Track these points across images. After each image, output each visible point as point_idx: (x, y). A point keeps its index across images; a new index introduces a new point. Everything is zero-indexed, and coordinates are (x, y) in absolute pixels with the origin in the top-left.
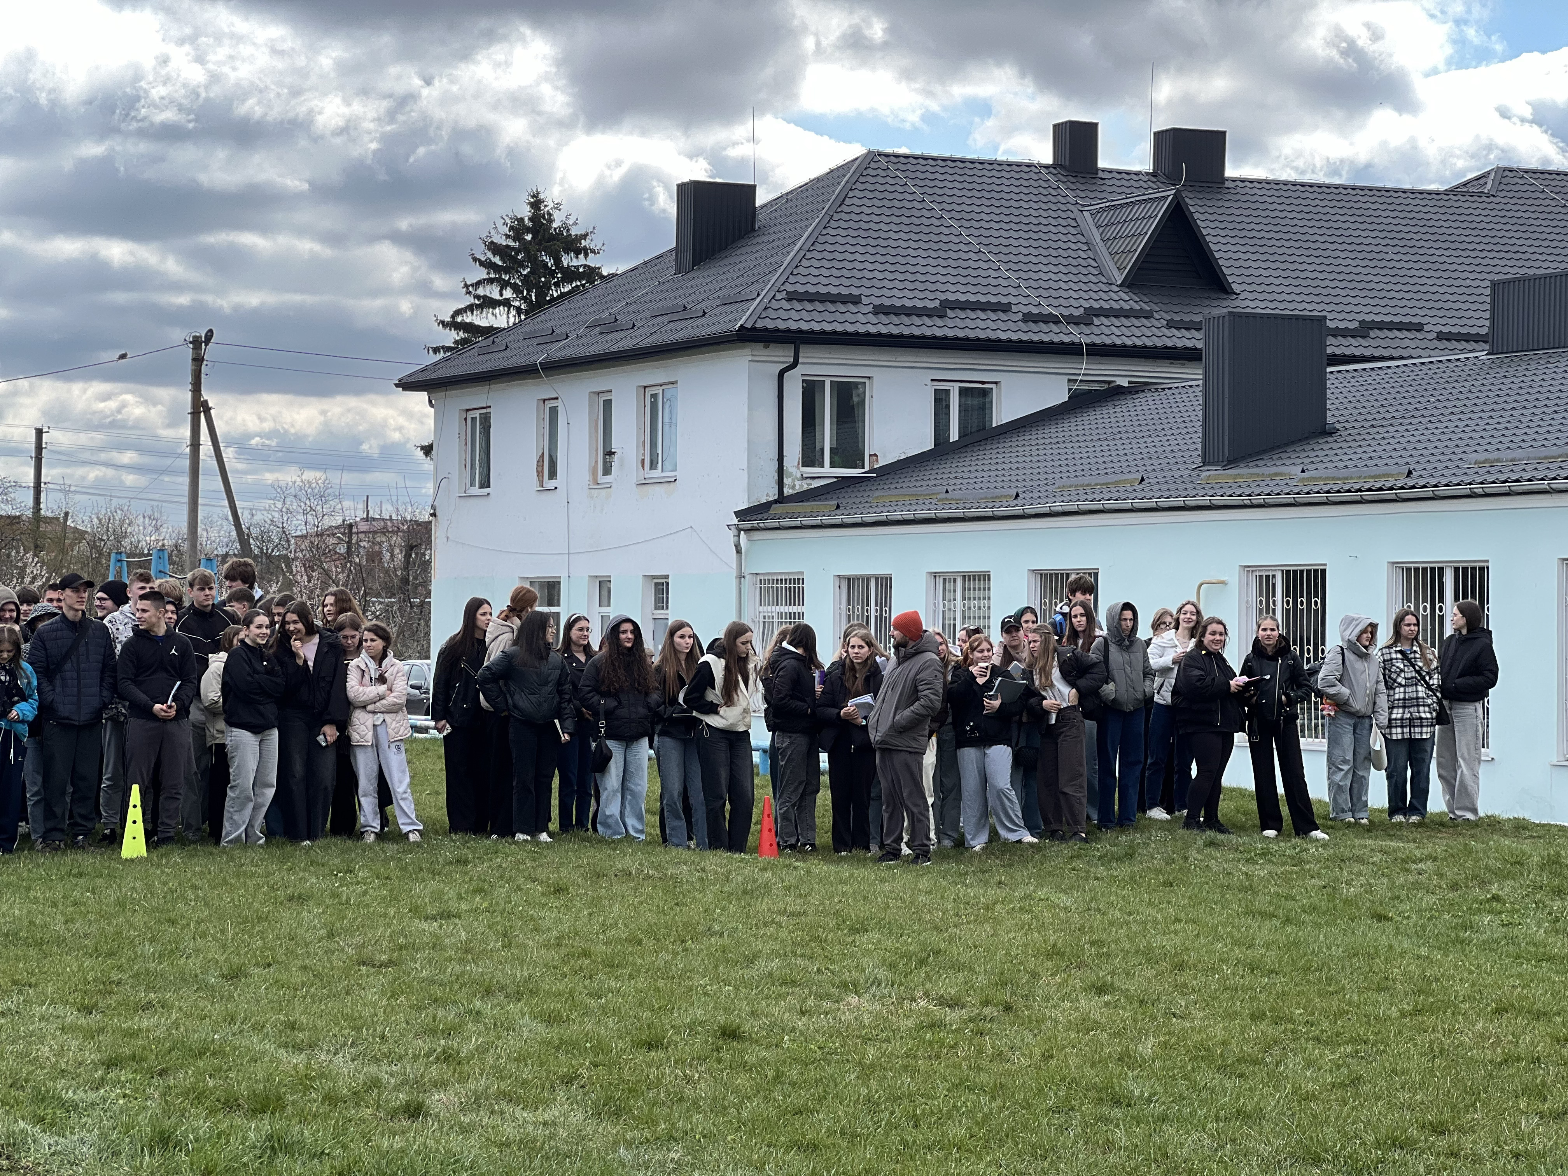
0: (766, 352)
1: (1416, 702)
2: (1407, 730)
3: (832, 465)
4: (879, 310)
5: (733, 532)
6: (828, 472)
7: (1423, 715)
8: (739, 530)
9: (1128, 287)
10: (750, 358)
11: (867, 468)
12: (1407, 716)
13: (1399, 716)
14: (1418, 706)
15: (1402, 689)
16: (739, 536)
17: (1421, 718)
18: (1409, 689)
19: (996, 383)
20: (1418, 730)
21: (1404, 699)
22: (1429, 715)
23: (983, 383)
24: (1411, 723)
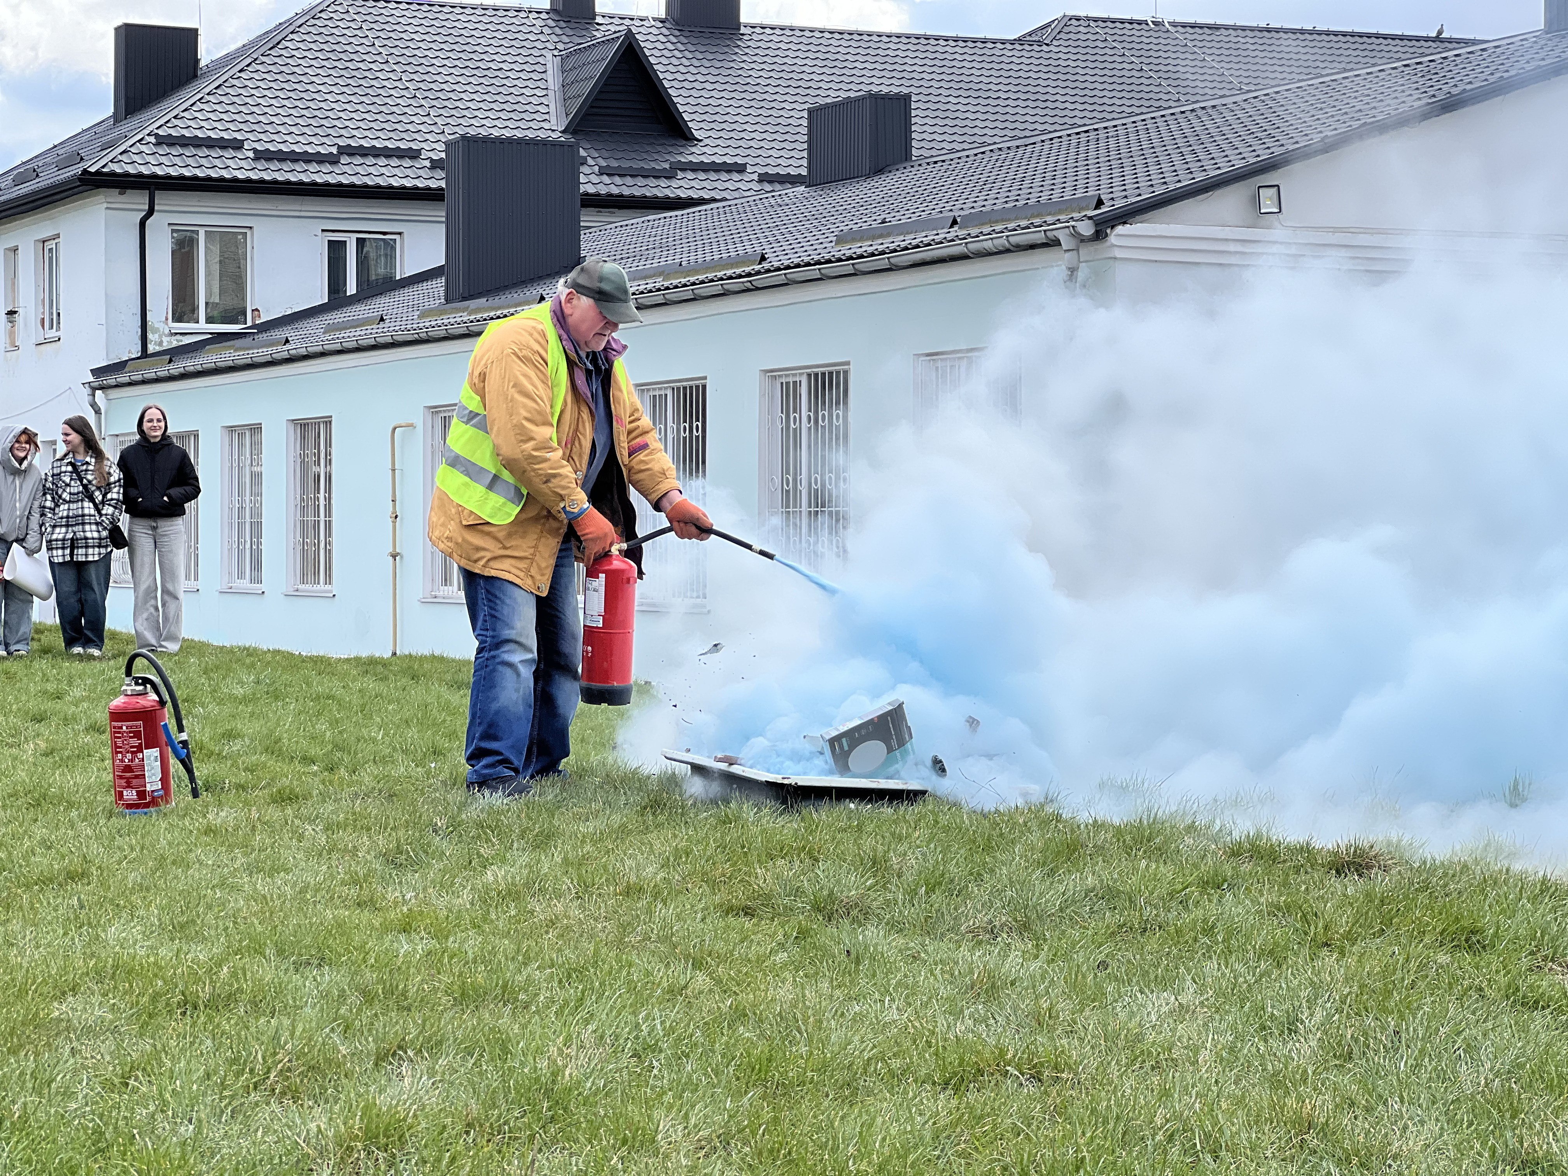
0: (122, 198)
1: (81, 520)
2: (68, 551)
3: (210, 320)
4: (261, 156)
5: (87, 391)
6: (203, 327)
7: (89, 535)
8: (94, 389)
9: (571, 133)
10: (105, 205)
11: (249, 323)
12: (70, 536)
13: (61, 536)
14: (83, 524)
15: (66, 506)
16: (94, 395)
17: (86, 538)
18: (73, 506)
19: (400, 234)
20: (81, 551)
21: (68, 517)
22: (96, 535)
23: (384, 233)
24: (74, 544)
